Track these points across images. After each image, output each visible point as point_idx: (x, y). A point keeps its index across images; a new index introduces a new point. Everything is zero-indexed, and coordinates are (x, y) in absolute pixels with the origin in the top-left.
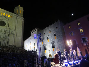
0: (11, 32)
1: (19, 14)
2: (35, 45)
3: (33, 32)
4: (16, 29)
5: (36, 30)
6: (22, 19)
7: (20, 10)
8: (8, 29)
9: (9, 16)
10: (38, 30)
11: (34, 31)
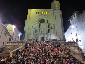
0: (50, 27)
1: (55, 8)
2: (77, 35)
3: (71, 20)
6: (60, 12)
7: (56, 4)
8: (47, 25)
11: (73, 18)
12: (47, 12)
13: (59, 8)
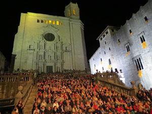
0: (64, 49)
1: (72, 16)
2: (110, 63)
3: (101, 39)
4: (72, 42)
5: (109, 30)
6: (80, 23)
7: (73, 8)
9: (58, 24)
10: (113, 31)
11: (104, 36)
12: (58, 22)
13: (79, 17)
